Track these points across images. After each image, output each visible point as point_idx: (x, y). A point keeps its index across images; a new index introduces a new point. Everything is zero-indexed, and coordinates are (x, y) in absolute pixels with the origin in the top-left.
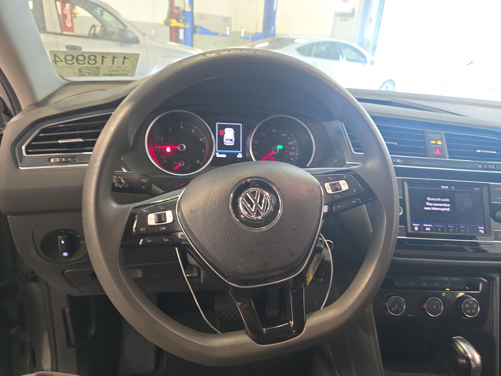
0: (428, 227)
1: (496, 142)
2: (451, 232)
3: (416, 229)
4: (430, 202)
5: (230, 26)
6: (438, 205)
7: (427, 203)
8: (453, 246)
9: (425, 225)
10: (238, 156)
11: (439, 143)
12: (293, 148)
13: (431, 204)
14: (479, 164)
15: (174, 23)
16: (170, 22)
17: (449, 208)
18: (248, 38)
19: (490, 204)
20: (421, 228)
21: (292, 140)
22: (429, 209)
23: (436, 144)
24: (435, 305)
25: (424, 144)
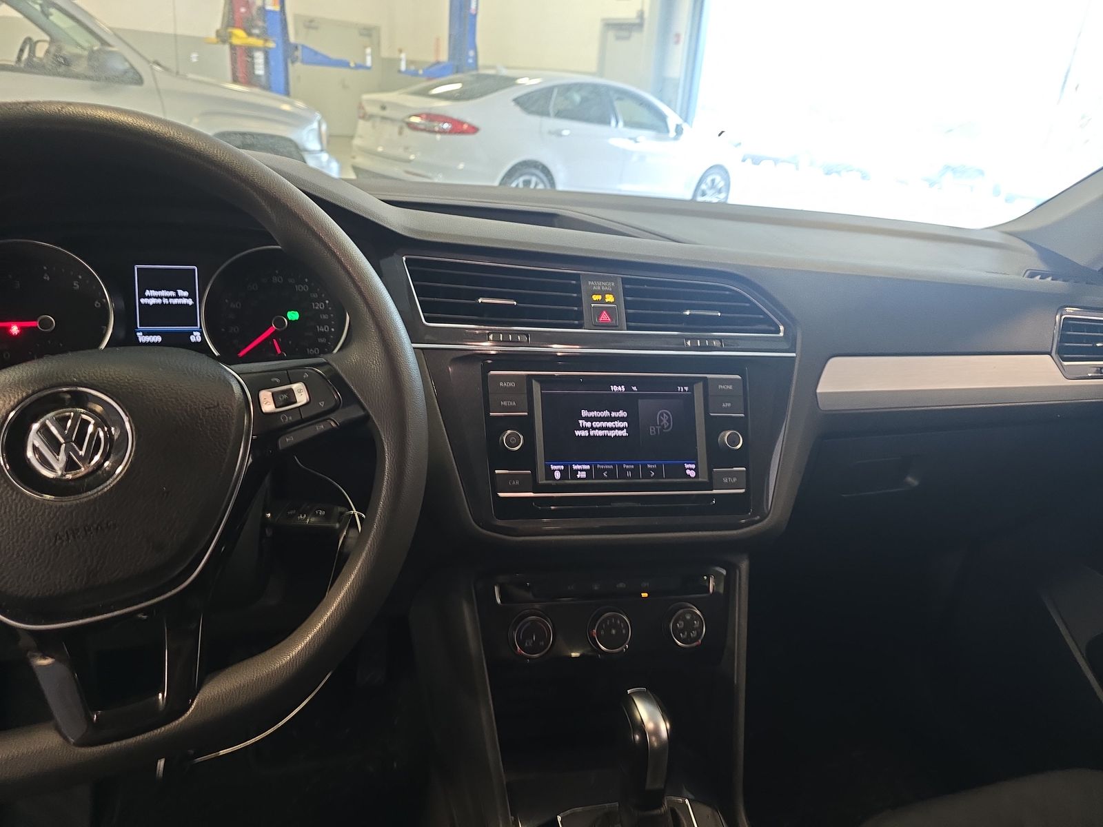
0: (581, 470)
1: (727, 293)
2: (629, 478)
3: (557, 475)
4: (587, 419)
5: (377, 47)
6: (604, 424)
7: (580, 422)
8: (630, 504)
9: (575, 467)
10: (193, 339)
11: (610, 298)
12: (325, 317)
13: (588, 424)
14: (687, 339)
15: (239, 37)
16: (231, 35)
17: (625, 430)
18: (415, 74)
19: (707, 417)
20: (568, 473)
21: (320, 300)
22: (584, 433)
23: (603, 301)
24: (614, 628)
25: (578, 301)
